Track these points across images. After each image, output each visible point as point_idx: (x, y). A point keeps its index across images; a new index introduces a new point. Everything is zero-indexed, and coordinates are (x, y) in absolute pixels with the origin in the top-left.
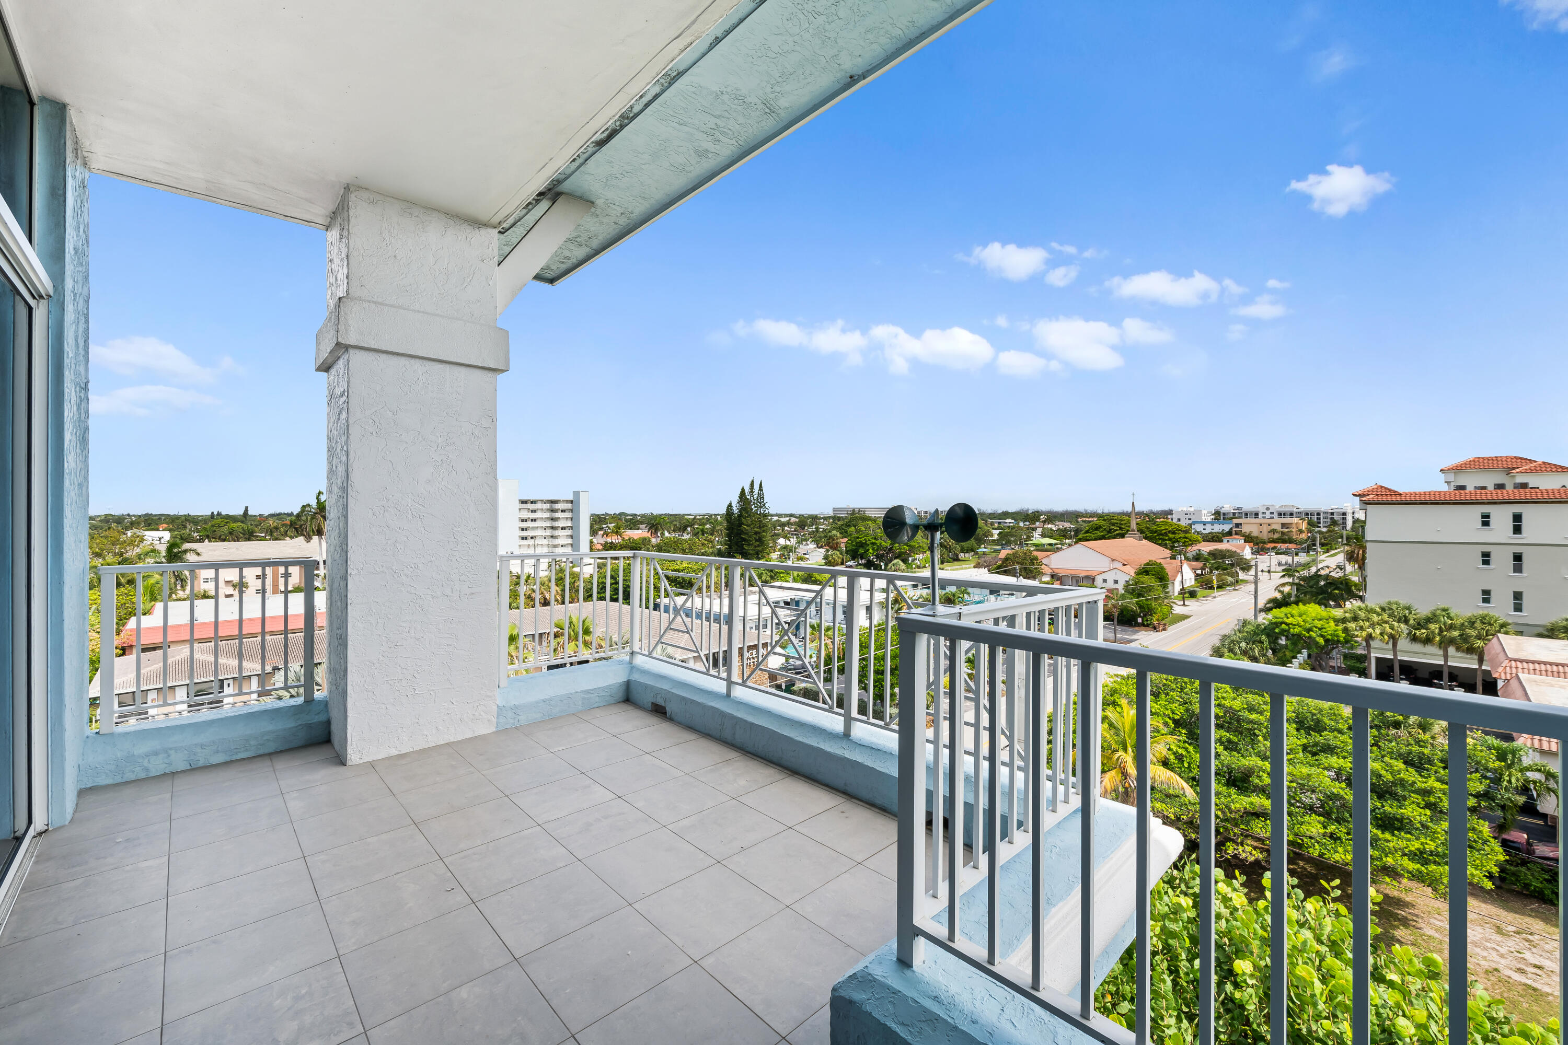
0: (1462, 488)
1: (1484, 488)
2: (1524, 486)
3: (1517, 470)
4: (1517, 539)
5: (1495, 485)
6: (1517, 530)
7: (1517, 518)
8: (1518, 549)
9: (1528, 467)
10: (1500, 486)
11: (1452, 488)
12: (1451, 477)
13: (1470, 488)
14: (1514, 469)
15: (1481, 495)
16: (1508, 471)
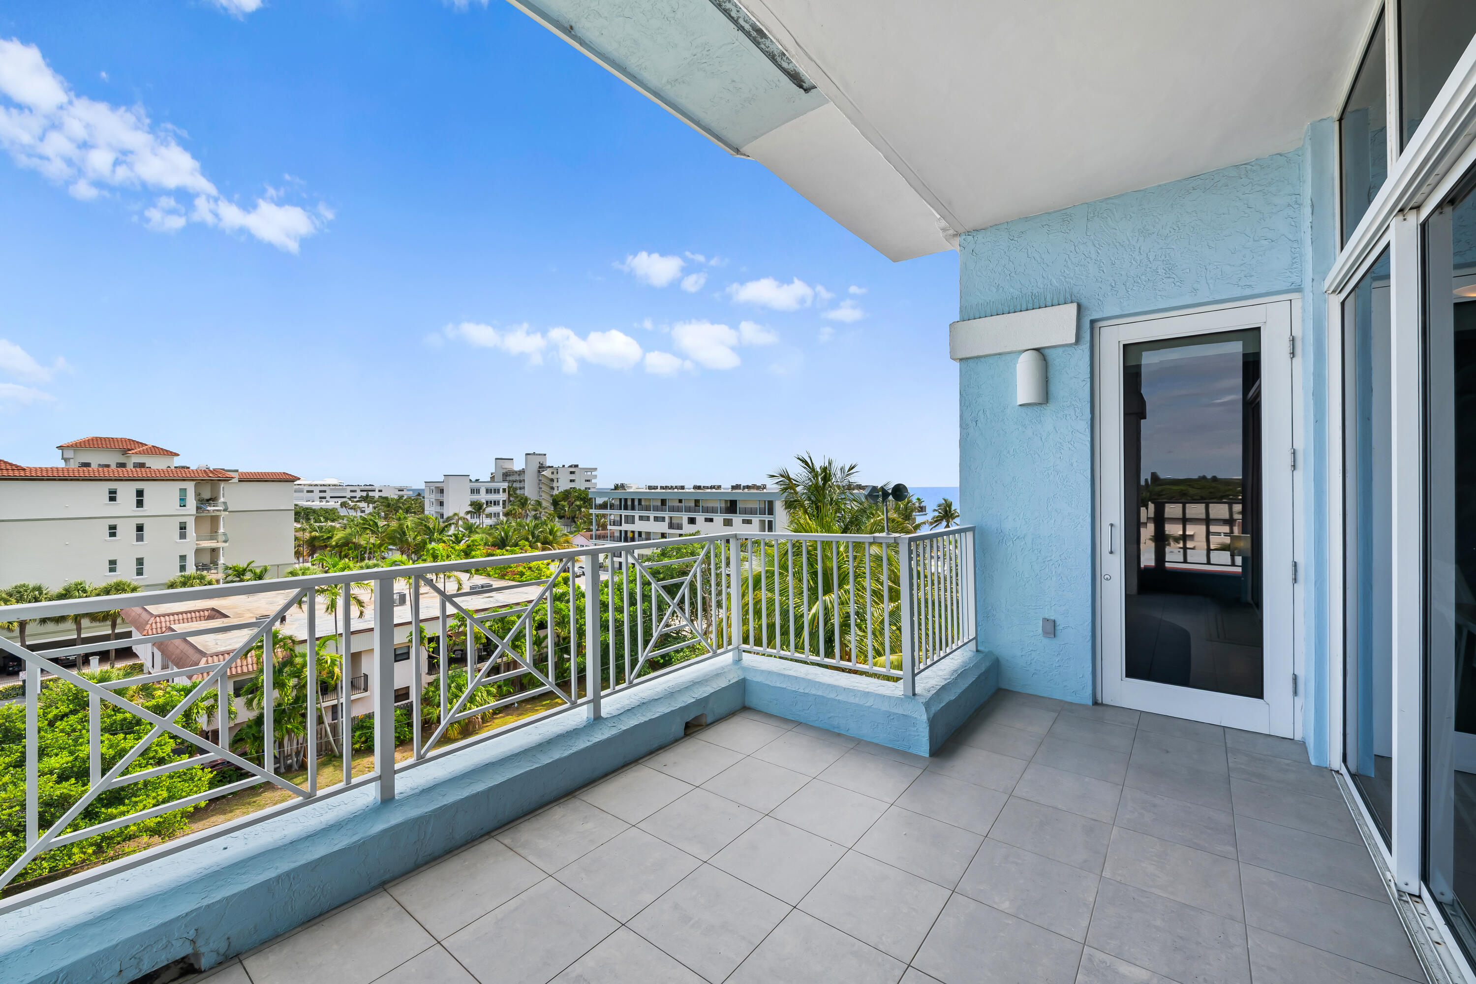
0: (87, 465)
1: (108, 466)
2: (142, 465)
3: (133, 451)
4: (140, 512)
5: (117, 463)
6: (140, 504)
7: (140, 493)
8: (140, 521)
9: (141, 449)
10: (122, 465)
11: (77, 465)
12: (69, 454)
13: (94, 466)
14: (130, 450)
15: (106, 473)
16: (125, 452)
